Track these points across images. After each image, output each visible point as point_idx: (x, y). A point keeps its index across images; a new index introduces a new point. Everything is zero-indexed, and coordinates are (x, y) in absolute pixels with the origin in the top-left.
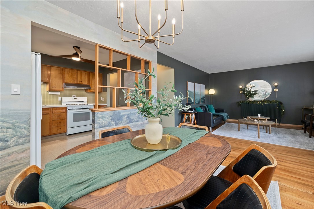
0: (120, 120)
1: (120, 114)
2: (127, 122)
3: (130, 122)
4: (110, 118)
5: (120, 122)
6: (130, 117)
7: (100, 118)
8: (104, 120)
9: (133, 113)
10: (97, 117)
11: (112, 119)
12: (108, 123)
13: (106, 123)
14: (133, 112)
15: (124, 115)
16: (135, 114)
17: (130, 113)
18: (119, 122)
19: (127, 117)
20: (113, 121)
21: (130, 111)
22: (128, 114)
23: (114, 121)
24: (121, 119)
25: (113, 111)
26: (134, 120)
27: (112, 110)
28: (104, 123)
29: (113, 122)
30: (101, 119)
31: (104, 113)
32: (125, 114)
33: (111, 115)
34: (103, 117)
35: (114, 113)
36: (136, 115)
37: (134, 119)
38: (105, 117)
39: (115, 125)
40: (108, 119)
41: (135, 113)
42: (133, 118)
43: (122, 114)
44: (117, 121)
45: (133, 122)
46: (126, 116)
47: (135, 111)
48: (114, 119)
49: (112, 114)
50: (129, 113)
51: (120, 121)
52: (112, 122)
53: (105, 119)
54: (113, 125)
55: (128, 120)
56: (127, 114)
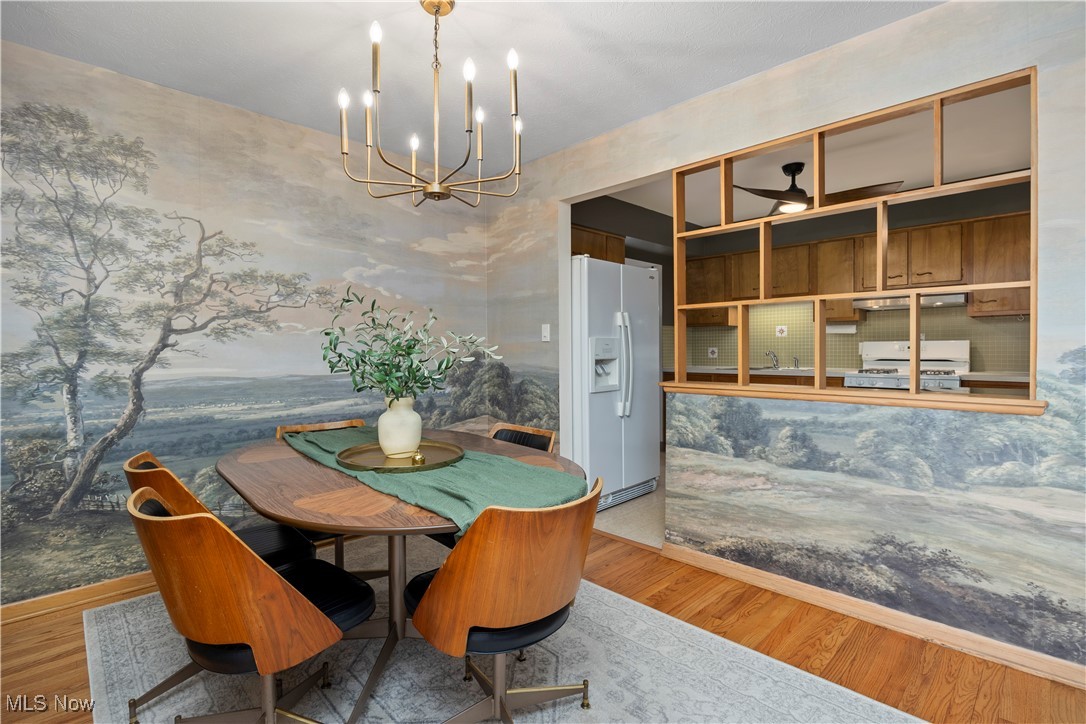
0: (755, 438)
1: (757, 413)
2: (790, 457)
3: (809, 461)
4: (715, 423)
5: (757, 448)
6: (815, 441)
7: (680, 413)
8: (692, 424)
9: (832, 425)
10: (671, 407)
11: (720, 428)
12: (707, 438)
13: (700, 437)
14: (832, 420)
15: (779, 424)
16: (849, 430)
17: (815, 422)
18: (750, 447)
19: (794, 437)
20: (723, 433)
21: (809, 410)
22: (803, 425)
23: (730, 436)
24: (759, 436)
25: (726, 398)
26: (839, 461)
27: (718, 392)
28: (692, 433)
29: (726, 438)
30: (683, 418)
31: (694, 400)
32: (783, 420)
33: (719, 410)
34: (688, 413)
35: (730, 405)
36: (854, 435)
37: (838, 455)
38: (696, 415)
39: (731, 451)
40: (707, 422)
41: (845, 426)
42: (835, 451)
43: (766, 415)
44: (744, 442)
45: (833, 470)
46: (786, 431)
47: (847, 413)
48: (728, 430)
49: (723, 408)
50: (806, 417)
51: (756, 445)
52: (722, 438)
53: (695, 420)
54: (725, 449)
55: (801, 453)
56: (794, 422)
